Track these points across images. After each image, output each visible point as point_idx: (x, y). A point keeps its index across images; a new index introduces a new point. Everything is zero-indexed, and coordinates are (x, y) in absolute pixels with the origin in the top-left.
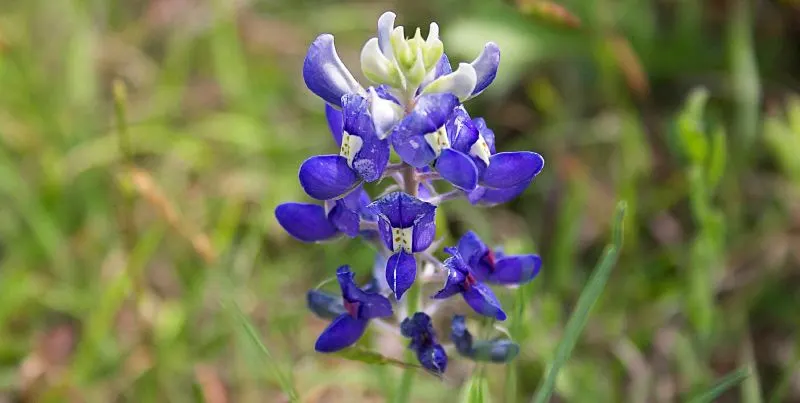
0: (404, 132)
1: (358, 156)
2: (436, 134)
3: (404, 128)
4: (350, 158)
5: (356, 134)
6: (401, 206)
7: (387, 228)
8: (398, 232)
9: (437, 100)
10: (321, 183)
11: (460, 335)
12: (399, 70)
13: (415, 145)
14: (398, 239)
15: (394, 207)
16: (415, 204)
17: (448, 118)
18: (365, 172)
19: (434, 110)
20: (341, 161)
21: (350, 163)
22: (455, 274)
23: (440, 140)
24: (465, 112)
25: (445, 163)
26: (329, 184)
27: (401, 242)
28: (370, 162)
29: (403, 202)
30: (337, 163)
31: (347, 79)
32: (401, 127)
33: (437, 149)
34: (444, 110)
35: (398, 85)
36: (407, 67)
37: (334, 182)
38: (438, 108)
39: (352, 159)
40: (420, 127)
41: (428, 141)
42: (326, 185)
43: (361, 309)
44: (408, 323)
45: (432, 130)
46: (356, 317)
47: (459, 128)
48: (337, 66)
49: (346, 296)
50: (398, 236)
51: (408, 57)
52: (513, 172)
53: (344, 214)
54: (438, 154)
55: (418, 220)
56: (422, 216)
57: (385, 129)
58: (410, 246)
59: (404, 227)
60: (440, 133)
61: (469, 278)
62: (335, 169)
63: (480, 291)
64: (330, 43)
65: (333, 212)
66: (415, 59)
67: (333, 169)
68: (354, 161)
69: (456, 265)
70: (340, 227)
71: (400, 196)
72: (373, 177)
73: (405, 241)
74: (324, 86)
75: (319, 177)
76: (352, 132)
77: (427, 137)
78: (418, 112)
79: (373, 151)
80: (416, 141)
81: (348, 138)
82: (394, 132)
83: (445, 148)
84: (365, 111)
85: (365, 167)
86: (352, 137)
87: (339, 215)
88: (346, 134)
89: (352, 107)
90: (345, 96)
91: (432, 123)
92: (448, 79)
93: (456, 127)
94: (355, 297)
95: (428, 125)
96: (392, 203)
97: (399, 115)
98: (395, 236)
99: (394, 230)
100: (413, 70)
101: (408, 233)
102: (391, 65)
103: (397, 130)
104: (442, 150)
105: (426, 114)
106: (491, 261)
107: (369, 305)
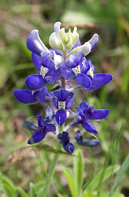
0: (65, 67)
1: (47, 75)
2: (76, 68)
3: (65, 66)
4: (44, 75)
5: (46, 67)
6: (62, 93)
7: (56, 101)
8: (61, 103)
9: (77, 56)
10: (33, 85)
11: (79, 138)
12: (63, 44)
13: (68, 72)
14: (60, 105)
15: (60, 94)
16: (67, 93)
17: (80, 62)
18: (49, 81)
19: (76, 59)
20: (40, 76)
21: (43, 77)
22: (80, 118)
23: (77, 70)
24: (86, 59)
25: (79, 79)
26: (36, 85)
27: (61, 106)
28: (51, 77)
29: (63, 92)
30: (39, 77)
31: (43, 46)
32: (63, 65)
33: (76, 73)
34: (79, 59)
35: (62, 49)
36: (66, 43)
37: (38, 84)
38: (77, 59)
39: (44, 76)
40: (70, 66)
41: (73, 70)
42: (35, 85)
43: (44, 129)
44: (60, 135)
45: (75, 67)
46: (42, 131)
47: (84, 65)
48: (39, 41)
49: (39, 124)
50: (61, 104)
51: (66, 39)
52: (102, 81)
53: (39, 94)
54: (76, 75)
55: (68, 98)
56: (69, 97)
57: (58, 66)
58: (65, 108)
59: (63, 101)
60: (78, 68)
61: (85, 119)
62: (39, 80)
63: (88, 123)
64: (37, 33)
65: (35, 93)
66: (69, 40)
67: (38, 79)
68: (45, 76)
69: (80, 114)
70: (37, 99)
71: (62, 90)
72: (52, 82)
73: (63, 106)
74: (34, 48)
75: (33, 82)
76: (45, 66)
77: (73, 69)
78: (70, 60)
79: (52, 73)
80: (68, 70)
81: (43, 68)
82: (61, 67)
83: (79, 73)
84: (50, 59)
85: (49, 79)
86: (45, 68)
87: (38, 95)
88: (42, 67)
89: (45, 57)
90: (42, 53)
91: (75, 64)
92: (81, 48)
93: (83, 65)
94: (43, 125)
95: (73, 65)
96: (59, 92)
97: (63, 60)
98: (59, 104)
99: (59, 102)
100: (68, 44)
101: (64, 103)
102: (60, 42)
103: (62, 66)
104: (78, 74)
105: (73, 61)
106: (91, 111)
107: (48, 127)
